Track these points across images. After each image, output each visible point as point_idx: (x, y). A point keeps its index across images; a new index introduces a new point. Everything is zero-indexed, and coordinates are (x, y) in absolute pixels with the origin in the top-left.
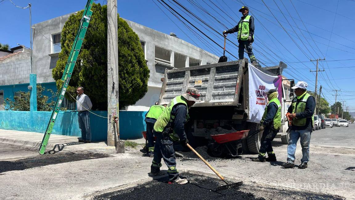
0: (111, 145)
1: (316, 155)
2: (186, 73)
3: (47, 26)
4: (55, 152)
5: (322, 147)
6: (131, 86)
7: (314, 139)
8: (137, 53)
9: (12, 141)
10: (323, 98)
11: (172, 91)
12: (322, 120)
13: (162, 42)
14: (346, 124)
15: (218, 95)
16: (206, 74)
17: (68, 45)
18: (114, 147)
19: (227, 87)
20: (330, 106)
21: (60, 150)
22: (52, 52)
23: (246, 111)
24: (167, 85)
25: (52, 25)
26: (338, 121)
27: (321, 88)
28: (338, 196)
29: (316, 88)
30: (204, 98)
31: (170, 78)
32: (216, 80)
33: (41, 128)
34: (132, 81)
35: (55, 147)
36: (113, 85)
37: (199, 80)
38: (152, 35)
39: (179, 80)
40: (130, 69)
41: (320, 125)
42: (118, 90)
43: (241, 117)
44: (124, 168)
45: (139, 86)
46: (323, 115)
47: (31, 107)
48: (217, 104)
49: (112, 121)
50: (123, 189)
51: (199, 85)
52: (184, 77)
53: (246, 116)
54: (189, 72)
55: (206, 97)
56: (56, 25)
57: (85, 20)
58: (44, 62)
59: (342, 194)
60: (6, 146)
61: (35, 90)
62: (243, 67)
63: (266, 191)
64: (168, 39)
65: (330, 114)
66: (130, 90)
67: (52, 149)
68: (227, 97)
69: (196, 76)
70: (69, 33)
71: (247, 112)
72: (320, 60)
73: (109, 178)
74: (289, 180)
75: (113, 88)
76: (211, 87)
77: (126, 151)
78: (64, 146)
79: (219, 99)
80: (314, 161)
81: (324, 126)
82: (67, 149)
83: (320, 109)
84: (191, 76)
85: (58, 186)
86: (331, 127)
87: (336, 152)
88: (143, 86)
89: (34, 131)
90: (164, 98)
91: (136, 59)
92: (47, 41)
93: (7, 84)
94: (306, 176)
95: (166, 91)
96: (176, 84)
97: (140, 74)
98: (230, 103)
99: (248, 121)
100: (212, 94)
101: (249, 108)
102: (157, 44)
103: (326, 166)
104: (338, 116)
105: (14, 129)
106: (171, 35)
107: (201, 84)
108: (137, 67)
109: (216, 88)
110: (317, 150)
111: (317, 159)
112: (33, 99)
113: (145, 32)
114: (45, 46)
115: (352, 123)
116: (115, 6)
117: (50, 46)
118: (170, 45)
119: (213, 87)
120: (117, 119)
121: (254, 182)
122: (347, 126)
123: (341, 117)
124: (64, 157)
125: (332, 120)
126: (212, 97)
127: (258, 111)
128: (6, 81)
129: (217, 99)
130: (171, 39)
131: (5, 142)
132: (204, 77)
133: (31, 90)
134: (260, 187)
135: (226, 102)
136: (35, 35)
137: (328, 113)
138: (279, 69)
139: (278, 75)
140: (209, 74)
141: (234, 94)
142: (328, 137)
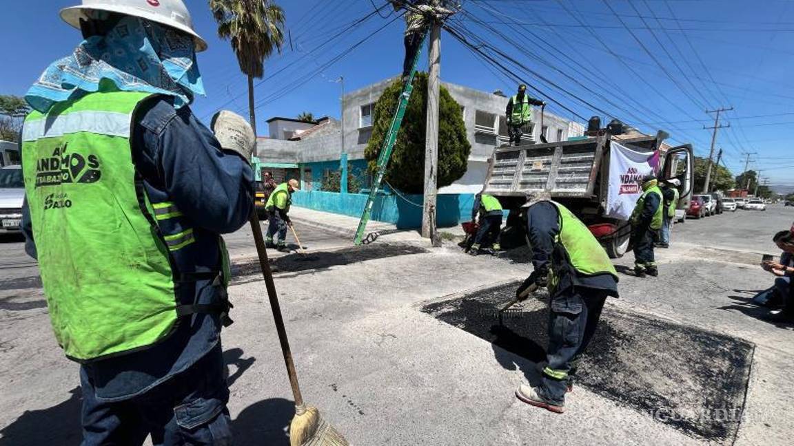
0: (425, 237)
1: (707, 264)
2: (521, 154)
3: (356, 97)
4: (369, 242)
5: (715, 249)
6: (449, 167)
7: (703, 234)
8: (458, 127)
9: (326, 225)
10: (724, 166)
11: (500, 175)
12: (718, 202)
13: (484, 105)
14: (760, 206)
15: (564, 183)
16: (547, 155)
17: (382, 122)
18: (429, 240)
19: (577, 172)
20: (734, 177)
21: (374, 240)
22: (361, 127)
23: (603, 204)
24: (495, 167)
25: (360, 96)
26: (747, 201)
27: (721, 152)
28: (743, 340)
29: (712, 151)
30: (544, 185)
31: (498, 159)
32: (562, 163)
33: (351, 212)
34: (450, 161)
35: (368, 236)
36: (432, 169)
37: (538, 163)
38: (473, 97)
39: (512, 161)
40: (449, 146)
41: (713, 209)
42: (436, 175)
43: (595, 211)
44: (445, 270)
45: (459, 165)
46: (718, 192)
47: (342, 189)
48: (562, 195)
49: (428, 210)
50: (450, 299)
51: (538, 168)
52: (518, 157)
53: (602, 210)
54: (525, 152)
55: (547, 185)
56: (365, 95)
57: (404, 98)
58: (352, 137)
59: (750, 338)
60: (321, 231)
61: (346, 169)
62: (603, 147)
63: (629, 320)
64: (492, 99)
65: (733, 190)
66: (448, 171)
67: (365, 238)
68: (577, 185)
69: (534, 156)
70: (383, 108)
71: (604, 206)
72: (723, 110)
73: (432, 283)
74: (664, 306)
75: (431, 172)
76: (555, 172)
77: (443, 245)
78: (377, 236)
79: (566, 188)
80: (703, 276)
81: (720, 210)
82: (381, 240)
83: (716, 184)
84: (528, 156)
85: (385, 289)
86: (733, 211)
87: (741, 260)
88: (462, 166)
89: (344, 213)
90: (490, 184)
91: (457, 133)
92: (355, 115)
93: (316, 161)
94: (691, 301)
95: (493, 175)
96: (507, 166)
97: (461, 151)
98: (580, 194)
99: (603, 216)
100: (555, 180)
101: (607, 200)
102: (478, 108)
103: (723, 285)
104: (747, 192)
105: (325, 211)
106: (495, 93)
107: (541, 167)
108: (457, 144)
109: (561, 173)
110: (709, 254)
111: (708, 273)
112: (343, 180)
113: (464, 94)
114: (354, 120)
115: (773, 202)
116: (437, 76)
117: (358, 119)
118: (496, 107)
119: (557, 171)
120: (434, 208)
121: (613, 305)
122: (764, 210)
123: (752, 194)
124: (379, 250)
125: (736, 200)
126: (555, 185)
127: (621, 204)
128: (315, 158)
129: (562, 187)
130: (496, 100)
131: (319, 227)
132: (545, 159)
133: (341, 172)
134: (622, 313)
135: (575, 193)
136: (344, 108)
137: (730, 188)
138: (656, 140)
139: (654, 150)
140: (553, 154)
141: (587, 183)
142: (726, 230)
